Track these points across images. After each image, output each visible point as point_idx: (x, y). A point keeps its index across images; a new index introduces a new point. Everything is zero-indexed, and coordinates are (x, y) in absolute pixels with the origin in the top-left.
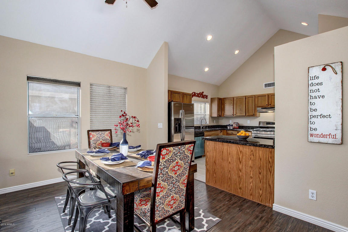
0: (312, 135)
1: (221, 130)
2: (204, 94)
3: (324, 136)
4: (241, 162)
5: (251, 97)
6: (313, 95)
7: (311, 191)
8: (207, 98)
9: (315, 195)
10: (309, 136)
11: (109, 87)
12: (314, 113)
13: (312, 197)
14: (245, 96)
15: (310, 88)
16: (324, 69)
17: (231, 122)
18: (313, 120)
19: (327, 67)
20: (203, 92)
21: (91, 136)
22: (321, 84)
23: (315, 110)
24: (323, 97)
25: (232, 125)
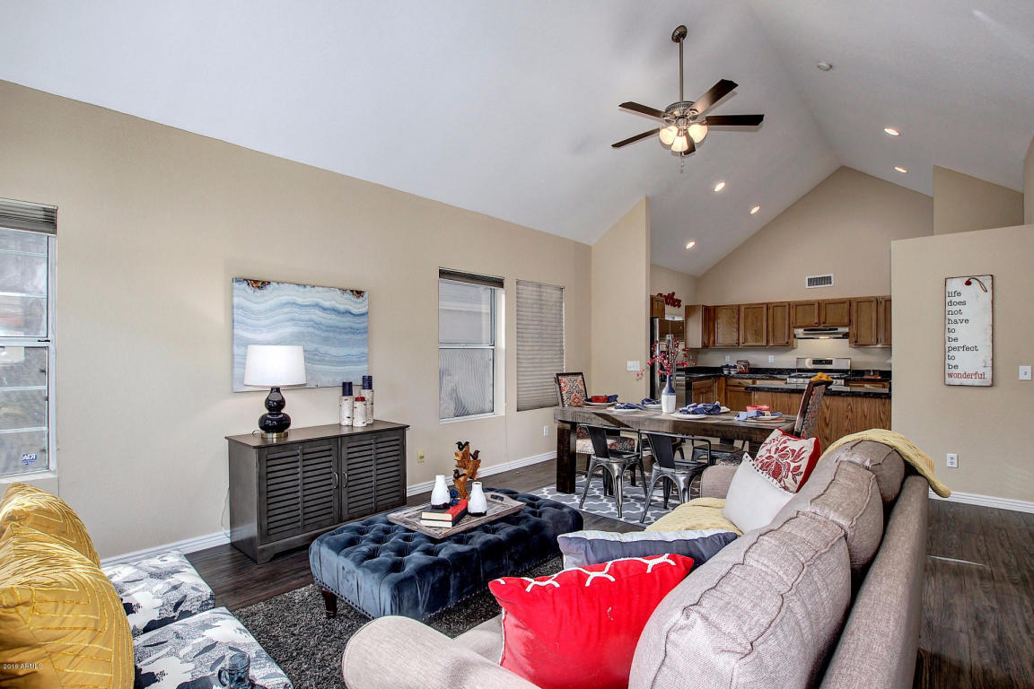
0: (950, 375)
3: (967, 376)
5: (781, 305)
6: (953, 317)
7: (949, 455)
8: (679, 306)
9: (955, 461)
10: (947, 376)
11: (540, 286)
12: (954, 344)
13: (952, 463)
14: (767, 304)
15: (948, 308)
16: (968, 283)
17: (729, 359)
18: (952, 353)
19: (972, 281)
20: (674, 293)
21: (562, 385)
22: (964, 303)
23: (956, 340)
24: (967, 321)
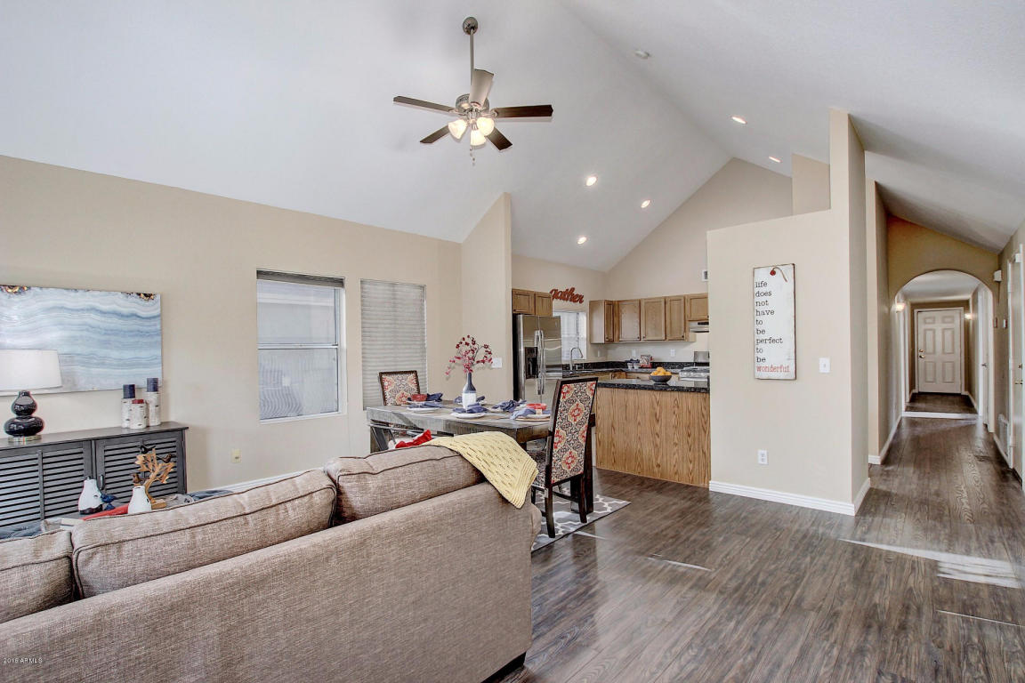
0: (759, 369)
1: (616, 371)
2: (575, 293)
3: (773, 369)
4: (658, 421)
5: (678, 299)
6: (761, 309)
7: (760, 451)
8: (581, 302)
9: (765, 458)
10: (756, 370)
11: (393, 284)
12: (762, 337)
13: (763, 460)
14: (665, 298)
15: (757, 299)
16: (773, 273)
17: (634, 354)
18: (761, 346)
19: (776, 270)
20: (573, 289)
21: (386, 384)
22: (770, 294)
23: (763, 332)
24: (772, 312)
25: (638, 361)
